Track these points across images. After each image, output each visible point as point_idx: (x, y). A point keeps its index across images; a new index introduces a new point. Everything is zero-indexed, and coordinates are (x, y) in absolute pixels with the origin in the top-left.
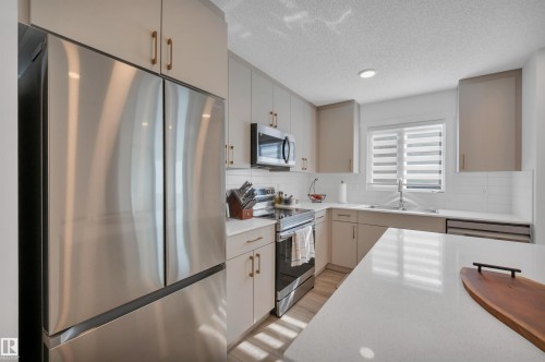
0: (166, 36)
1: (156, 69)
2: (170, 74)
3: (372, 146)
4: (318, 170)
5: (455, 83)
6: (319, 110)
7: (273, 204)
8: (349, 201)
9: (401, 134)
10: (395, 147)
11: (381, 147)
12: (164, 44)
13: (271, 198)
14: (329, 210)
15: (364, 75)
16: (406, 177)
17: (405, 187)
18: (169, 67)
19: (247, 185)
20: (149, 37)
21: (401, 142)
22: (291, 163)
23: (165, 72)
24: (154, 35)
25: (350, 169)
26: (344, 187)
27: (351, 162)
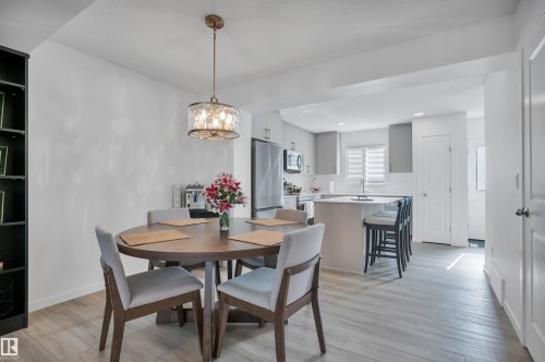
0: (268, 128)
3: (348, 157)
4: (316, 173)
5: (387, 126)
6: (317, 136)
9: (364, 151)
10: (361, 158)
12: (268, 131)
15: (339, 124)
16: (368, 177)
17: (368, 183)
18: (269, 138)
21: (364, 156)
22: (301, 169)
23: (268, 140)
24: (265, 129)
25: (335, 172)
26: (332, 183)
27: (335, 167)
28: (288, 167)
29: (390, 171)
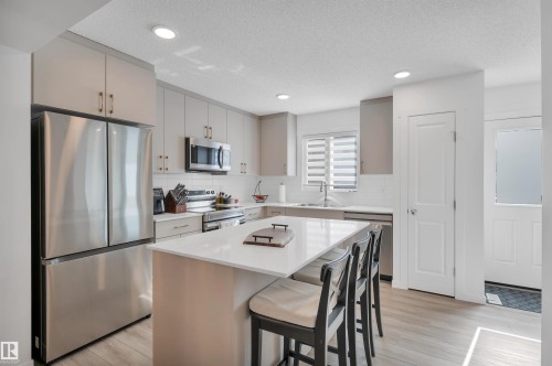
0: (109, 92)
1: (102, 114)
2: (113, 116)
3: (302, 152)
4: (261, 173)
5: (357, 103)
6: (261, 120)
7: (214, 204)
8: (287, 201)
9: (328, 142)
10: (323, 153)
11: (314, 153)
12: (108, 98)
13: (213, 199)
14: (265, 208)
15: (280, 97)
16: (333, 180)
17: (332, 188)
18: (111, 112)
19: (180, 187)
20: (97, 96)
21: (328, 149)
22: (225, 168)
23: (108, 115)
24: (101, 94)
25: (285, 173)
26: (283, 188)
27: (285, 165)
28: (192, 166)
29: (362, 172)
